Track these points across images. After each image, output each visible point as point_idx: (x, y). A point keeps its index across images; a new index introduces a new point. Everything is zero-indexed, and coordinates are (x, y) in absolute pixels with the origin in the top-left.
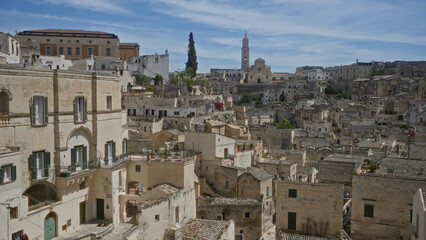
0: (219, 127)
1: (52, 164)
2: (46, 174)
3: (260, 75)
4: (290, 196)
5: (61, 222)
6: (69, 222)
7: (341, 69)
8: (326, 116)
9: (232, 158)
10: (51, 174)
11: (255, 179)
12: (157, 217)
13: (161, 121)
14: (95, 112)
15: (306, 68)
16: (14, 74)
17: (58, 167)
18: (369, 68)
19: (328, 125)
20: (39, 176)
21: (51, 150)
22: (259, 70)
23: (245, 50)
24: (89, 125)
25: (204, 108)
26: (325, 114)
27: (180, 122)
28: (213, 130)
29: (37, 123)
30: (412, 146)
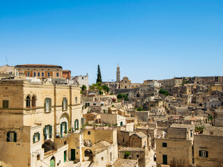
0: (115, 111)
1: (53, 131)
2: (50, 137)
3: (126, 84)
4: (163, 146)
5: (57, 162)
6: (60, 162)
7: (167, 81)
8: (162, 104)
9: (125, 127)
10: (53, 137)
11: (139, 137)
12: (102, 158)
13: (87, 109)
14: (71, 105)
15: (149, 81)
16: (38, 87)
17: (56, 133)
18: (181, 80)
19: (163, 109)
20: (48, 138)
21: (52, 124)
22: (126, 82)
23: (118, 73)
24: (68, 112)
25: (107, 101)
26: (161, 103)
27: (97, 109)
28: (113, 113)
29: (47, 111)
30: (216, 120)
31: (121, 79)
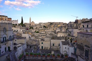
3: (33, 24)
6: (3, 51)
11: (35, 41)
12: (20, 49)
13: (17, 32)
15: (40, 23)
17: (1, 41)
18: (50, 23)
23: (30, 20)
31: (31, 22)
